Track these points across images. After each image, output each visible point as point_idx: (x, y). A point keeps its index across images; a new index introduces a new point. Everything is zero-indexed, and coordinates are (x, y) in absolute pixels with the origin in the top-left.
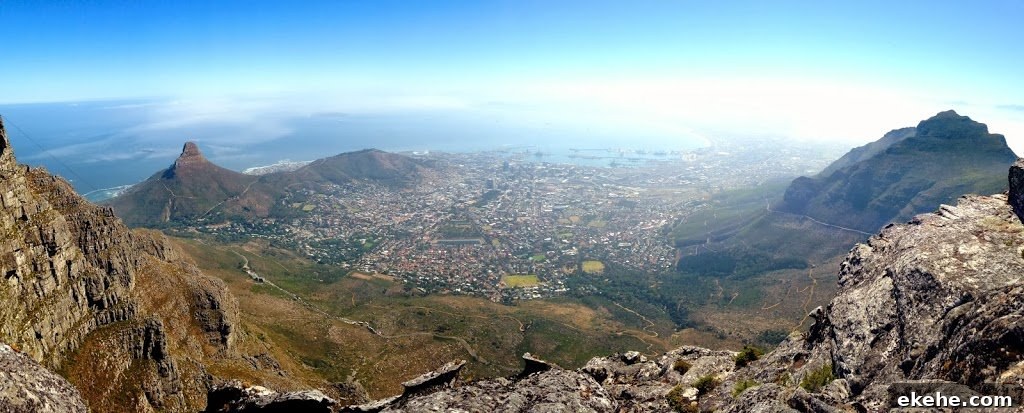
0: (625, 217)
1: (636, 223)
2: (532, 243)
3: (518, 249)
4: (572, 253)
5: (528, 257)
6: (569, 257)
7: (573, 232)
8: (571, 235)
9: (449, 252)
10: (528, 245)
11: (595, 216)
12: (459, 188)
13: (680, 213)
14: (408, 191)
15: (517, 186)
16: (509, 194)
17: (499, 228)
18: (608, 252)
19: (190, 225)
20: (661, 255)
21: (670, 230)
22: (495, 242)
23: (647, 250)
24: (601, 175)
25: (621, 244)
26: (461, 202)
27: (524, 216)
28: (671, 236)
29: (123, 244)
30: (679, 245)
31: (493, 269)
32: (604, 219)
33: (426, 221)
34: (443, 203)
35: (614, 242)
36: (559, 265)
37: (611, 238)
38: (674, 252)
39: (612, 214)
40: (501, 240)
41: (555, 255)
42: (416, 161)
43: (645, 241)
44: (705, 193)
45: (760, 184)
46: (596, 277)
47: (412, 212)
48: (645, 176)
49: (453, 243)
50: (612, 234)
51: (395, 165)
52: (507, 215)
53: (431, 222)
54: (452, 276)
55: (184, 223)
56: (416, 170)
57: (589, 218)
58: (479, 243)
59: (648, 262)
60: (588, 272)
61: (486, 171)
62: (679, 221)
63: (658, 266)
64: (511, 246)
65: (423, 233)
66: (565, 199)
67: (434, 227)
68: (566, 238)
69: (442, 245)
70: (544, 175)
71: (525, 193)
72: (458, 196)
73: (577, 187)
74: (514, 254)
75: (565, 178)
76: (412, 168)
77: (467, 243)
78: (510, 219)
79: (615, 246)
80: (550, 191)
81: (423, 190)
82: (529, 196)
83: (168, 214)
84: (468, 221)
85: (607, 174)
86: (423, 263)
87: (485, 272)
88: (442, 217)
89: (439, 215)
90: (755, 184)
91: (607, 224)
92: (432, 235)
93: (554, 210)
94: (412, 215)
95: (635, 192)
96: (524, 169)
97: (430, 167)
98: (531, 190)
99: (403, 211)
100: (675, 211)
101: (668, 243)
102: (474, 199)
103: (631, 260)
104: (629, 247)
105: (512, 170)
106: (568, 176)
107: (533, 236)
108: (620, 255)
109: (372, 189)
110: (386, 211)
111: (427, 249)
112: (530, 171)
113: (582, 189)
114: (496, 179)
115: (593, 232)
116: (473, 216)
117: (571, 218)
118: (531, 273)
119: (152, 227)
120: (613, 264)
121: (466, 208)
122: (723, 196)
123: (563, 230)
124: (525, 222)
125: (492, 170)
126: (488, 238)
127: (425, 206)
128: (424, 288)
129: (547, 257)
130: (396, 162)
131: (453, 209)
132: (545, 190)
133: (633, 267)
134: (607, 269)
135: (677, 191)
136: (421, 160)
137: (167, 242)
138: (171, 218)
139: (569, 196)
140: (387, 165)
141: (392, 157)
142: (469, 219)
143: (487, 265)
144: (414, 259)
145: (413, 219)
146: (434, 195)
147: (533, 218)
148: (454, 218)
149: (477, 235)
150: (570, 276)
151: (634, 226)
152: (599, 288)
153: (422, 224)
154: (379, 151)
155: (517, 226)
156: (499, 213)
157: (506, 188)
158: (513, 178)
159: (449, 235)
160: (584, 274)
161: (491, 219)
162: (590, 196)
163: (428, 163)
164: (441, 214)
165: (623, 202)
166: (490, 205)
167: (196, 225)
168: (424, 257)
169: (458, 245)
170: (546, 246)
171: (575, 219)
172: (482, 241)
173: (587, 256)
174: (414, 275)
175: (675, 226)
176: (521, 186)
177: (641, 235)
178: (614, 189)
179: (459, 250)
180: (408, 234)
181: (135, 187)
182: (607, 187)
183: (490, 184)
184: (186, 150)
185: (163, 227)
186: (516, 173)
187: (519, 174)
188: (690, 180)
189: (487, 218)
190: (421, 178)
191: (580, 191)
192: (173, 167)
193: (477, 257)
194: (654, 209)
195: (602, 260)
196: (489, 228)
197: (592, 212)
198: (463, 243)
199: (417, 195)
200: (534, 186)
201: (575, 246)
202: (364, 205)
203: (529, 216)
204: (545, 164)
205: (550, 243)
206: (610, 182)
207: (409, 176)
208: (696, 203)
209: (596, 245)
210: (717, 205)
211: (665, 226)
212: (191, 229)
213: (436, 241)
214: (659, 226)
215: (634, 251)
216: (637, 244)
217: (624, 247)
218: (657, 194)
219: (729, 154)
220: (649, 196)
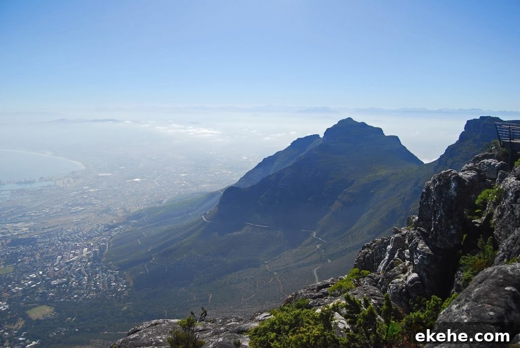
0: (32, 255)
18: (44, 293)
20: (109, 281)
23: (89, 280)
25: (54, 283)
28: (108, 261)
30: (121, 268)
35: (42, 282)
37: (35, 280)
38: (121, 275)
39: (14, 256)
45: (165, 201)
50: (33, 276)
59: (99, 290)
60: (41, 319)
63: (114, 291)
90: (160, 202)
95: (21, 229)
101: (109, 269)
103: (79, 294)
120: (62, 303)
122: (136, 216)
133: (86, 299)
134: (58, 310)
150: (25, 329)
151: (53, 262)
160: (38, 322)
177: (70, 268)
188: (80, 205)
194: (64, 240)
195: (45, 303)
208: (110, 227)
209: (23, 291)
210: (136, 225)
215: (75, 285)
216: (72, 277)
217: (60, 284)
218: (52, 225)
219: (111, 174)
220: (44, 228)
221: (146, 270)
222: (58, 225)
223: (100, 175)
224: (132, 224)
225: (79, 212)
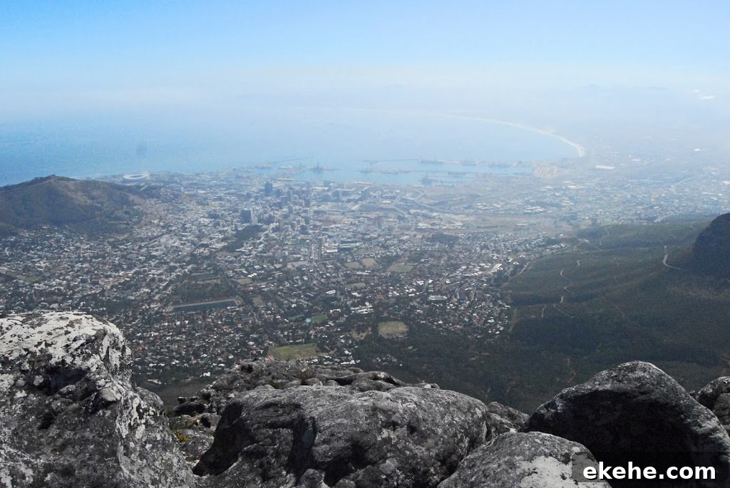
0: (440, 257)
1: (456, 267)
2: (310, 299)
3: (290, 308)
4: (364, 311)
5: (304, 319)
6: (361, 316)
7: (366, 282)
8: (364, 285)
9: (192, 321)
10: (304, 302)
11: (398, 256)
12: (199, 225)
13: (522, 255)
14: (121, 238)
15: (286, 217)
16: (275, 230)
17: (263, 280)
18: (414, 308)
20: (490, 315)
21: (507, 278)
22: (257, 301)
23: (470, 306)
24: (408, 196)
25: (432, 298)
26: (205, 246)
27: (298, 260)
28: (508, 288)
30: (517, 302)
31: (254, 340)
32: (411, 259)
33: (153, 280)
34: (177, 250)
35: (423, 293)
36: (346, 328)
37: (419, 288)
38: (509, 312)
39: (422, 253)
40: (266, 297)
41: (341, 315)
42: (130, 190)
43: (468, 293)
44: (566, 227)
45: (659, 220)
46: (397, 342)
47: (130, 268)
48: (474, 197)
49: (195, 309)
50: (421, 283)
51: (93, 198)
52: (272, 260)
53: (161, 281)
54: (197, 356)
56: (131, 204)
57: (389, 260)
58: (233, 304)
59: (470, 324)
60: (386, 337)
61: (239, 196)
62: (521, 267)
63: (484, 331)
64: (280, 305)
65: (150, 299)
66: (355, 234)
67: (165, 288)
68: (356, 290)
69: (179, 313)
70: (325, 199)
71: (298, 228)
72: (199, 237)
73: (373, 215)
74: (283, 316)
75: (356, 202)
76: (125, 202)
77: (215, 306)
78: (278, 266)
79: (424, 299)
80: (335, 223)
81: (144, 232)
82: (303, 230)
84: (216, 274)
85: (415, 194)
86: (153, 343)
87: (245, 345)
88: (178, 272)
89: (172, 269)
90: (651, 219)
91: (415, 267)
92: (164, 301)
93: (341, 250)
94: (130, 273)
95: (455, 222)
96: (297, 193)
97: (152, 197)
98: (307, 221)
99: (116, 268)
100: (516, 251)
101: (502, 299)
102: (223, 240)
103: (446, 321)
104: (444, 302)
105: (278, 193)
106: (360, 199)
107: (310, 289)
108: (431, 313)
109: (58, 241)
110: (87, 273)
111: (157, 321)
112: (304, 195)
113: (379, 218)
114: (255, 209)
115: (395, 280)
116: (222, 264)
117: (364, 261)
118: (308, 340)
120: (420, 326)
121: (212, 255)
122: (594, 233)
123: (353, 278)
124: (299, 269)
125: (249, 196)
126: (247, 298)
127: (150, 257)
128: (159, 379)
129: (331, 318)
130: (95, 193)
131: (194, 258)
132: (328, 221)
133: (447, 330)
134: (411, 332)
135: (522, 222)
136: (139, 187)
139: (361, 229)
140: (80, 199)
141: (87, 186)
142: (218, 271)
143: (247, 334)
144: (140, 338)
145: (132, 278)
146: (163, 240)
147: (311, 261)
148: (195, 270)
149: (231, 292)
150: (362, 343)
151: (452, 272)
152: (399, 359)
153: (148, 286)
154: (63, 179)
155: (288, 275)
156: (260, 258)
157: (270, 221)
158: (280, 206)
159: (190, 297)
160: (380, 339)
161: (250, 269)
162: (390, 229)
163: (150, 191)
164: (176, 268)
165: (438, 237)
166: (246, 248)
168: (153, 334)
169: (204, 311)
170: (328, 302)
171: (369, 262)
172: (238, 301)
173: (386, 315)
174: (142, 363)
175: (513, 273)
176: (292, 217)
177: (461, 285)
178: (426, 217)
179: (204, 318)
180: (127, 304)
182: (415, 215)
183: (246, 217)
186: (283, 199)
187: (288, 199)
188: (542, 205)
189: (243, 266)
190: (141, 214)
191: (378, 221)
193: (231, 324)
194: (486, 247)
195: (405, 320)
196: (248, 281)
197: (393, 251)
198: (210, 307)
199: (135, 241)
200: (311, 214)
201: (370, 301)
202: (48, 269)
203: (305, 259)
204: (327, 184)
205: (334, 298)
206: (420, 207)
207: (119, 213)
208: (550, 242)
209: (397, 298)
210: (584, 246)
211: (499, 272)
213: (170, 308)
214: (490, 273)
215: (451, 308)
216: (456, 297)
217: (437, 302)
218: (491, 225)
219: (612, 168)
220: (480, 227)
221: (540, 314)
222: (497, 227)
223: (598, 167)
224: (579, 244)
225: (536, 213)
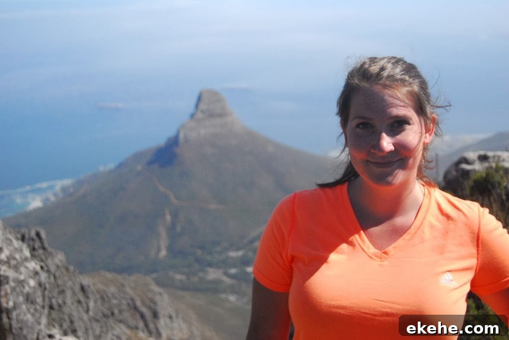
19: (210, 265)
29: (71, 307)
55: (198, 260)
83: (164, 242)
119: (126, 270)
137: (165, 302)
138: (170, 249)
167: (224, 264)
181: (80, 183)
184: (202, 106)
185: (152, 268)
192: (174, 141)
212: (213, 274)
